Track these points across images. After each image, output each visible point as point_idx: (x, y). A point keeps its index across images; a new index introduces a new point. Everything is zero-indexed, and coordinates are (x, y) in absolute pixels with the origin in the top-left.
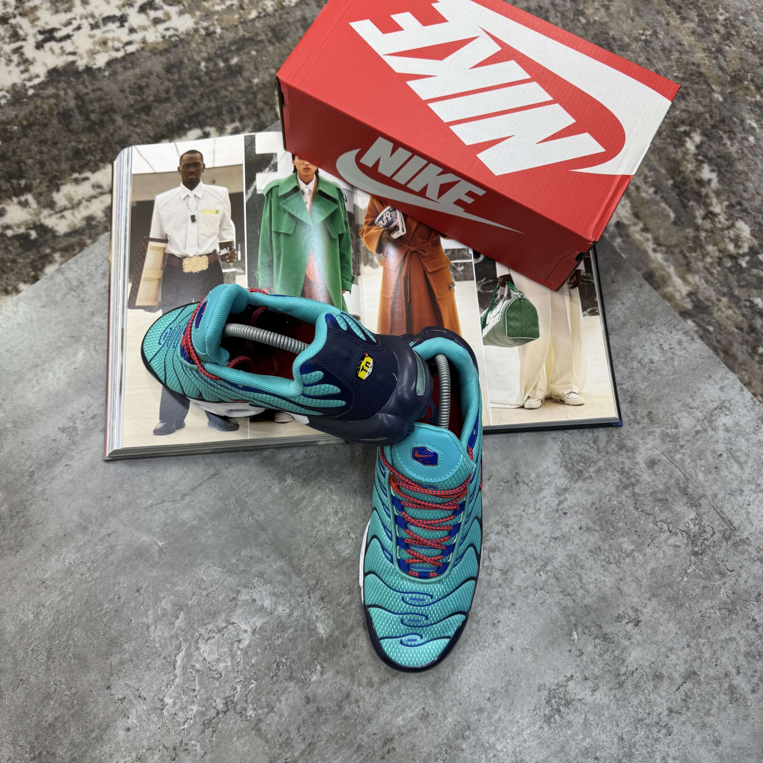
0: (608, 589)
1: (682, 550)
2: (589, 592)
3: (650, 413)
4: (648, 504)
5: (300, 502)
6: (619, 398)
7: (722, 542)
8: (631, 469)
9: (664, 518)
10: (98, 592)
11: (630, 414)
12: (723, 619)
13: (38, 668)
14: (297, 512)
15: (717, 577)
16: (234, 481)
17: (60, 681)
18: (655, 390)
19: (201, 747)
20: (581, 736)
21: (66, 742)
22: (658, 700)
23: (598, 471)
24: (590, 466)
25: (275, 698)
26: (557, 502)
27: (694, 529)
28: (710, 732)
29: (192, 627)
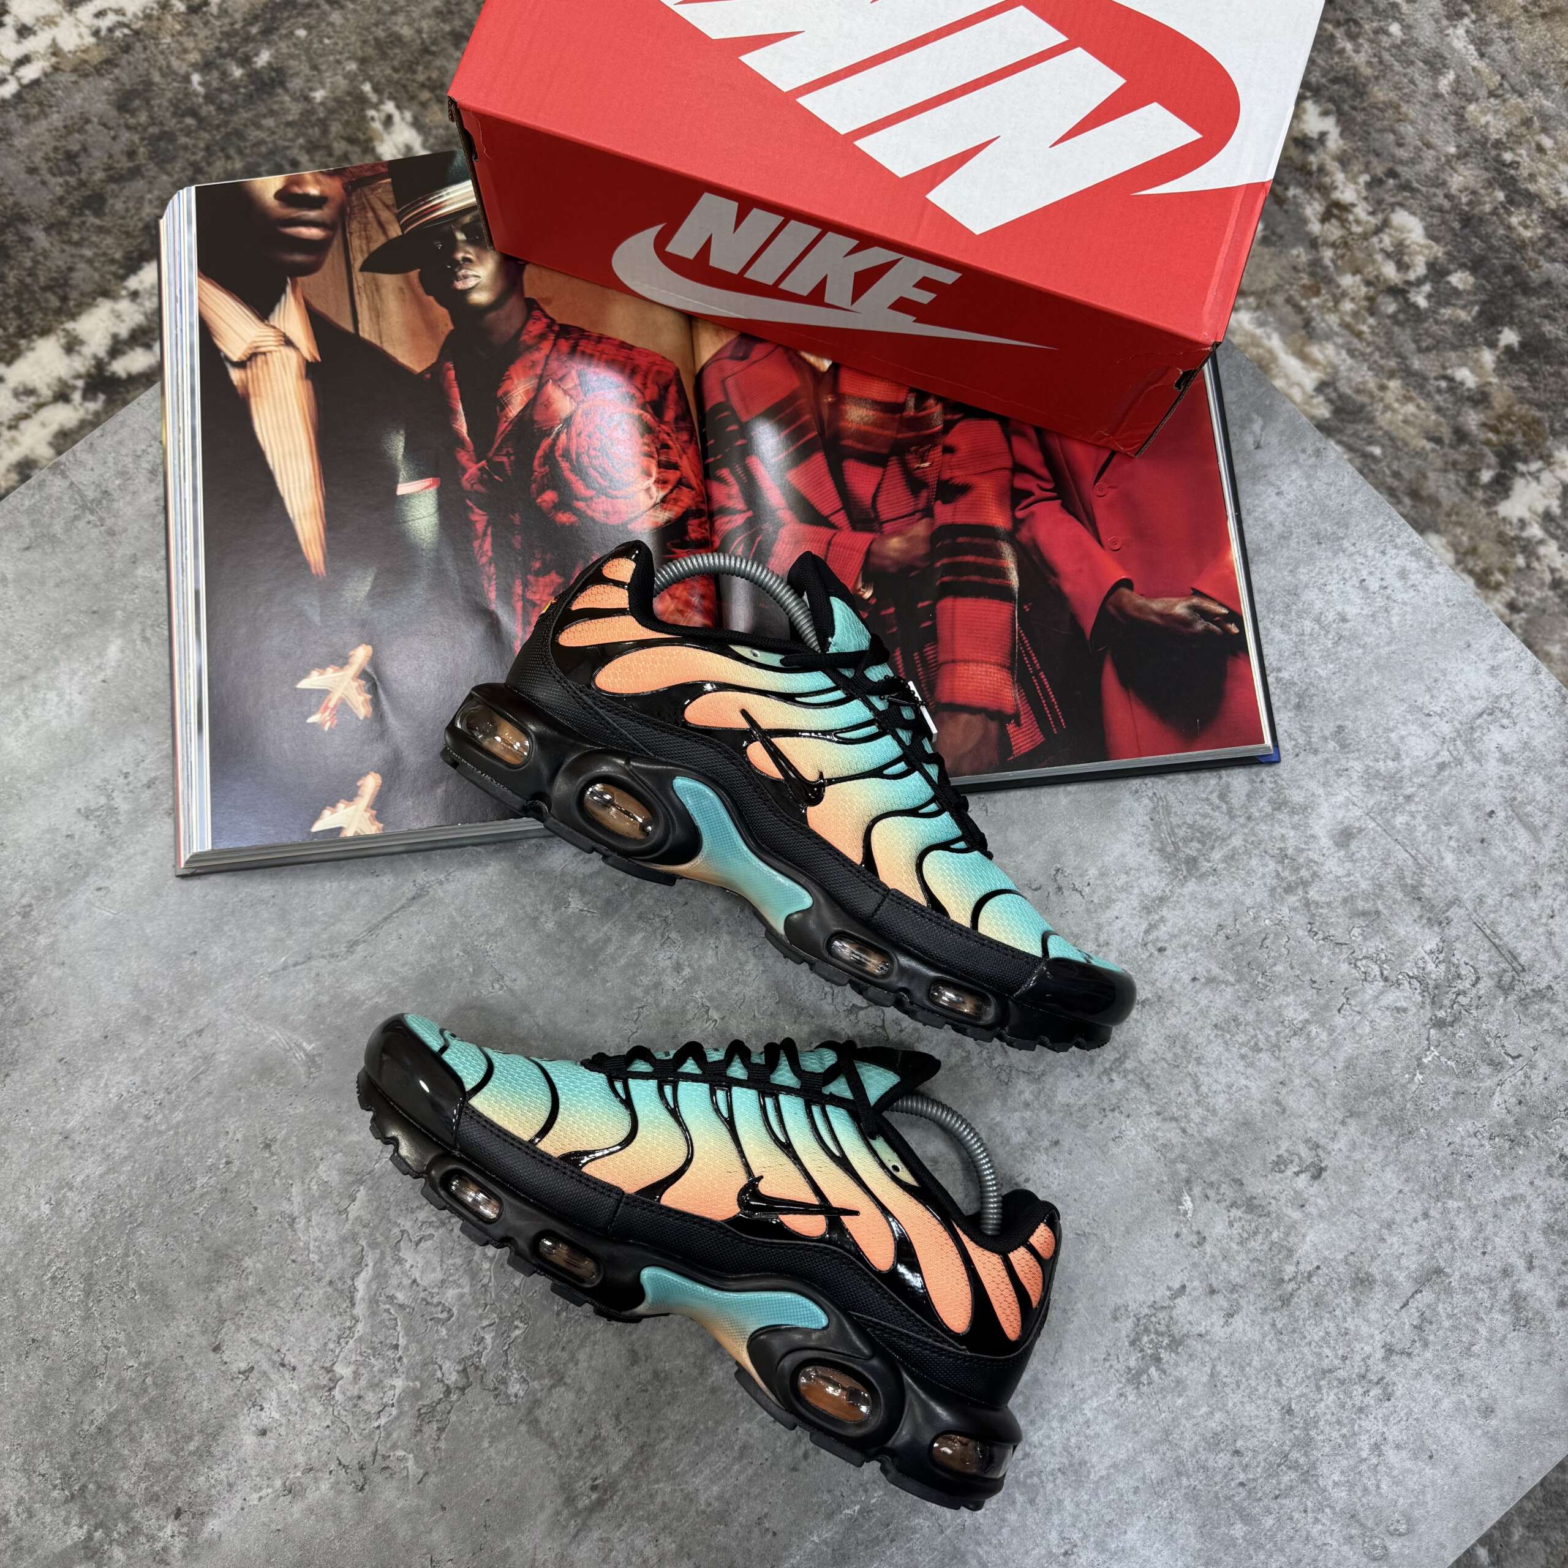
0: (1254, 1103)
1: (1410, 1017)
2: (1214, 1112)
3: (1341, 729)
4: (1338, 924)
5: (601, 949)
6: (1274, 699)
7: (1496, 998)
8: (1302, 850)
9: (1372, 951)
10: (182, 1152)
11: (1297, 734)
12: (1499, 1158)
13: (67, 1314)
14: (596, 970)
15: (1485, 1070)
16: (459, 910)
17: (116, 1340)
18: (1350, 681)
19: (416, 1462)
20: (1204, 1409)
21: (136, 1462)
22: (1365, 1329)
23: (1231, 858)
24: (1213, 848)
25: (565, 1355)
26: (1144, 926)
27: (1436, 972)
28: (1472, 1390)
29: (386, 1218)
